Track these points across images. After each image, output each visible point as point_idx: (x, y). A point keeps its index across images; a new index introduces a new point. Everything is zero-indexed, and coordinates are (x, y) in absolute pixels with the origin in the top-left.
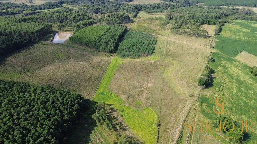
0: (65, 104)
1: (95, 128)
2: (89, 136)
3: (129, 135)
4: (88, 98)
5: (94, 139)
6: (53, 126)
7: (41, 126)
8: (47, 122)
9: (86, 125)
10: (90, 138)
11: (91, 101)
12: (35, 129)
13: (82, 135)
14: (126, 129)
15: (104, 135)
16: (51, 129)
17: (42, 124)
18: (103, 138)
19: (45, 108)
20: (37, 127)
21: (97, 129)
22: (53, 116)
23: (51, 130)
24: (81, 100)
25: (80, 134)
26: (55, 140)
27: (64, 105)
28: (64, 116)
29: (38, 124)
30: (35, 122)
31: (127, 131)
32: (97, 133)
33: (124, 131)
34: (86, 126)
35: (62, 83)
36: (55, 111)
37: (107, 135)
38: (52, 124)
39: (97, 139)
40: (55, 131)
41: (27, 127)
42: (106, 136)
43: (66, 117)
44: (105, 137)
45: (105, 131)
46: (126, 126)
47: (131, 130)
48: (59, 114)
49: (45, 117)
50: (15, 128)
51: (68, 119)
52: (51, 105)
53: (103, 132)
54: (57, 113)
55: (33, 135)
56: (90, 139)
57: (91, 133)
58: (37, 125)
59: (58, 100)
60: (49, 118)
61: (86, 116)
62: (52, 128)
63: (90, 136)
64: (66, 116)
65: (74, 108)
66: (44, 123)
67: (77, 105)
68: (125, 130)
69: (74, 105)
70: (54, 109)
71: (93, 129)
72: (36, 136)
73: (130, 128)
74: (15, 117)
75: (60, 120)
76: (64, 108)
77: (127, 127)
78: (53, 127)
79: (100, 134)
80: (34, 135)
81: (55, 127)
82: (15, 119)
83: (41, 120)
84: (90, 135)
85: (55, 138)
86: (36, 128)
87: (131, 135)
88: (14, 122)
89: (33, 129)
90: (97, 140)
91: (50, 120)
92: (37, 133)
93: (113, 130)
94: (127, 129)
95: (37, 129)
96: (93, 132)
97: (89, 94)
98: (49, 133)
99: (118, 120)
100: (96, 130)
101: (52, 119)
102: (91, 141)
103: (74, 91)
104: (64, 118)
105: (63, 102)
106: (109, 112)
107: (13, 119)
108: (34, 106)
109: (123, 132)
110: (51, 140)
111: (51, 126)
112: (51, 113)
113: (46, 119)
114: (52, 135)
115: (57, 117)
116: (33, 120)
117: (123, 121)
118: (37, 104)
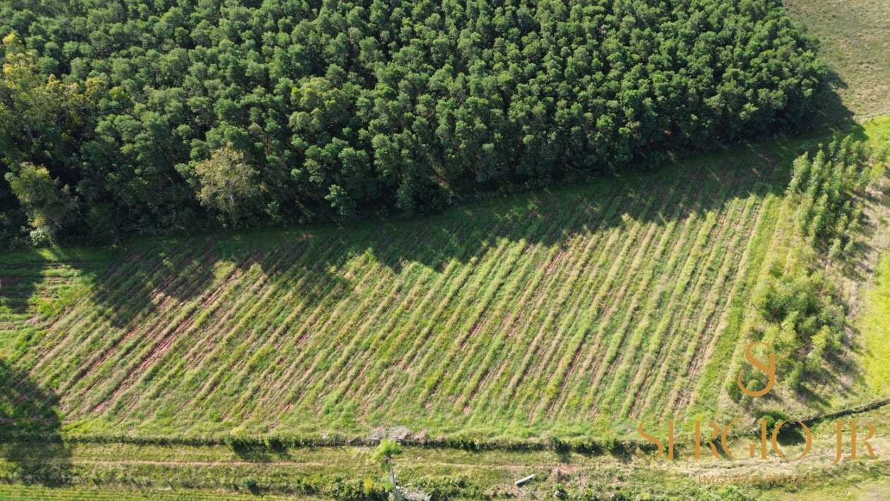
0: (752, 67)
1: (771, 197)
2: (729, 196)
3: (846, 296)
4: (856, 110)
5: (735, 214)
6: (660, 95)
7: (638, 75)
8: (656, 76)
9: (757, 169)
10: (726, 204)
11: (854, 123)
12: (619, 72)
13: (716, 181)
14: (858, 275)
15: (774, 231)
16: (650, 99)
17: (644, 74)
18: (760, 235)
19: (690, 40)
20: (630, 71)
21: (771, 202)
22: (687, 75)
23: (648, 101)
24: (810, 90)
25: (714, 175)
26: (636, 128)
27: (746, 67)
28: (715, 94)
29: (638, 66)
30: (636, 57)
31: (854, 283)
32: (762, 210)
33: (845, 275)
34: (751, 172)
35: (830, 15)
36: (703, 67)
37: (780, 238)
38: (665, 92)
39: (743, 222)
40: (655, 110)
41: (610, 57)
42: (773, 237)
43: (713, 102)
44: (769, 238)
45: (788, 225)
46: (869, 271)
47: (869, 292)
48: (705, 80)
49: (666, 63)
50: (589, 41)
51: (715, 109)
52: (713, 42)
53: (779, 222)
54: (704, 73)
55: (604, 80)
56: (723, 207)
57: (745, 196)
58: (632, 66)
59: (745, 41)
60: (672, 72)
61: (784, 148)
62: (654, 98)
63: (733, 199)
64: (717, 97)
65: (763, 93)
66: (651, 76)
67: (781, 92)
68: (851, 274)
69: (772, 86)
70: (707, 57)
71: (762, 193)
72: (609, 88)
73: (878, 284)
74: (609, 18)
75: (692, 95)
76: (735, 75)
77: (870, 276)
78: (660, 99)
79: (765, 217)
80: (605, 83)
81: (663, 100)
82: (606, 23)
83: (653, 62)
84: (737, 199)
85: (638, 124)
86: (624, 71)
87: (852, 300)
88: (599, 26)
89: (616, 69)
90: (737, 223)
91: (670, 78)
92: (613, 84)
93: (810, 239)
94: (864, 280)
95: (625, 75)
96: (752, 199)
97: (874, 97)
98: (636, 102)
99: (869, 236)
100: (766, 202)
101: (676, 79)
102: (720, 213)
103: (841, 59)
104: (706, 100)
105: (750, 58)
106: (870, 194)
107: (603, 19)
108: (674, 18)
109: (839, 274)
110: (626, 123)
111: (657, 92)
112: (689, 64)
113: (663, 70)
114: (640, 114)
115: (690, 82)
116: (637, 49)
117: (878, 249)
118: (684, 18)
